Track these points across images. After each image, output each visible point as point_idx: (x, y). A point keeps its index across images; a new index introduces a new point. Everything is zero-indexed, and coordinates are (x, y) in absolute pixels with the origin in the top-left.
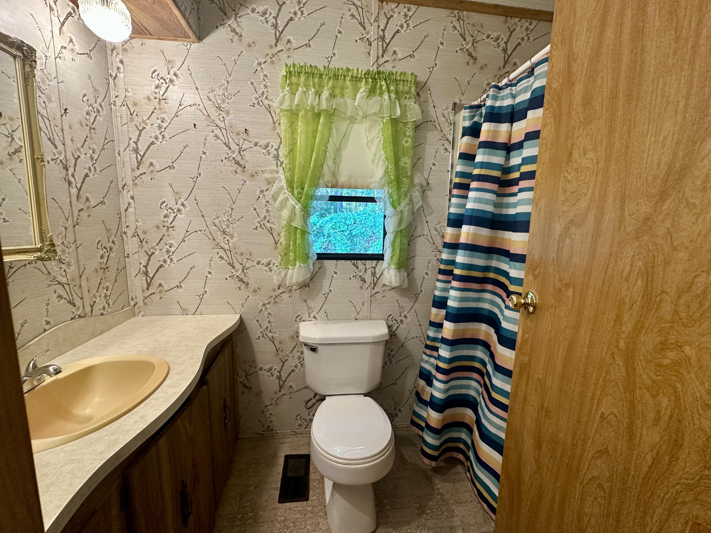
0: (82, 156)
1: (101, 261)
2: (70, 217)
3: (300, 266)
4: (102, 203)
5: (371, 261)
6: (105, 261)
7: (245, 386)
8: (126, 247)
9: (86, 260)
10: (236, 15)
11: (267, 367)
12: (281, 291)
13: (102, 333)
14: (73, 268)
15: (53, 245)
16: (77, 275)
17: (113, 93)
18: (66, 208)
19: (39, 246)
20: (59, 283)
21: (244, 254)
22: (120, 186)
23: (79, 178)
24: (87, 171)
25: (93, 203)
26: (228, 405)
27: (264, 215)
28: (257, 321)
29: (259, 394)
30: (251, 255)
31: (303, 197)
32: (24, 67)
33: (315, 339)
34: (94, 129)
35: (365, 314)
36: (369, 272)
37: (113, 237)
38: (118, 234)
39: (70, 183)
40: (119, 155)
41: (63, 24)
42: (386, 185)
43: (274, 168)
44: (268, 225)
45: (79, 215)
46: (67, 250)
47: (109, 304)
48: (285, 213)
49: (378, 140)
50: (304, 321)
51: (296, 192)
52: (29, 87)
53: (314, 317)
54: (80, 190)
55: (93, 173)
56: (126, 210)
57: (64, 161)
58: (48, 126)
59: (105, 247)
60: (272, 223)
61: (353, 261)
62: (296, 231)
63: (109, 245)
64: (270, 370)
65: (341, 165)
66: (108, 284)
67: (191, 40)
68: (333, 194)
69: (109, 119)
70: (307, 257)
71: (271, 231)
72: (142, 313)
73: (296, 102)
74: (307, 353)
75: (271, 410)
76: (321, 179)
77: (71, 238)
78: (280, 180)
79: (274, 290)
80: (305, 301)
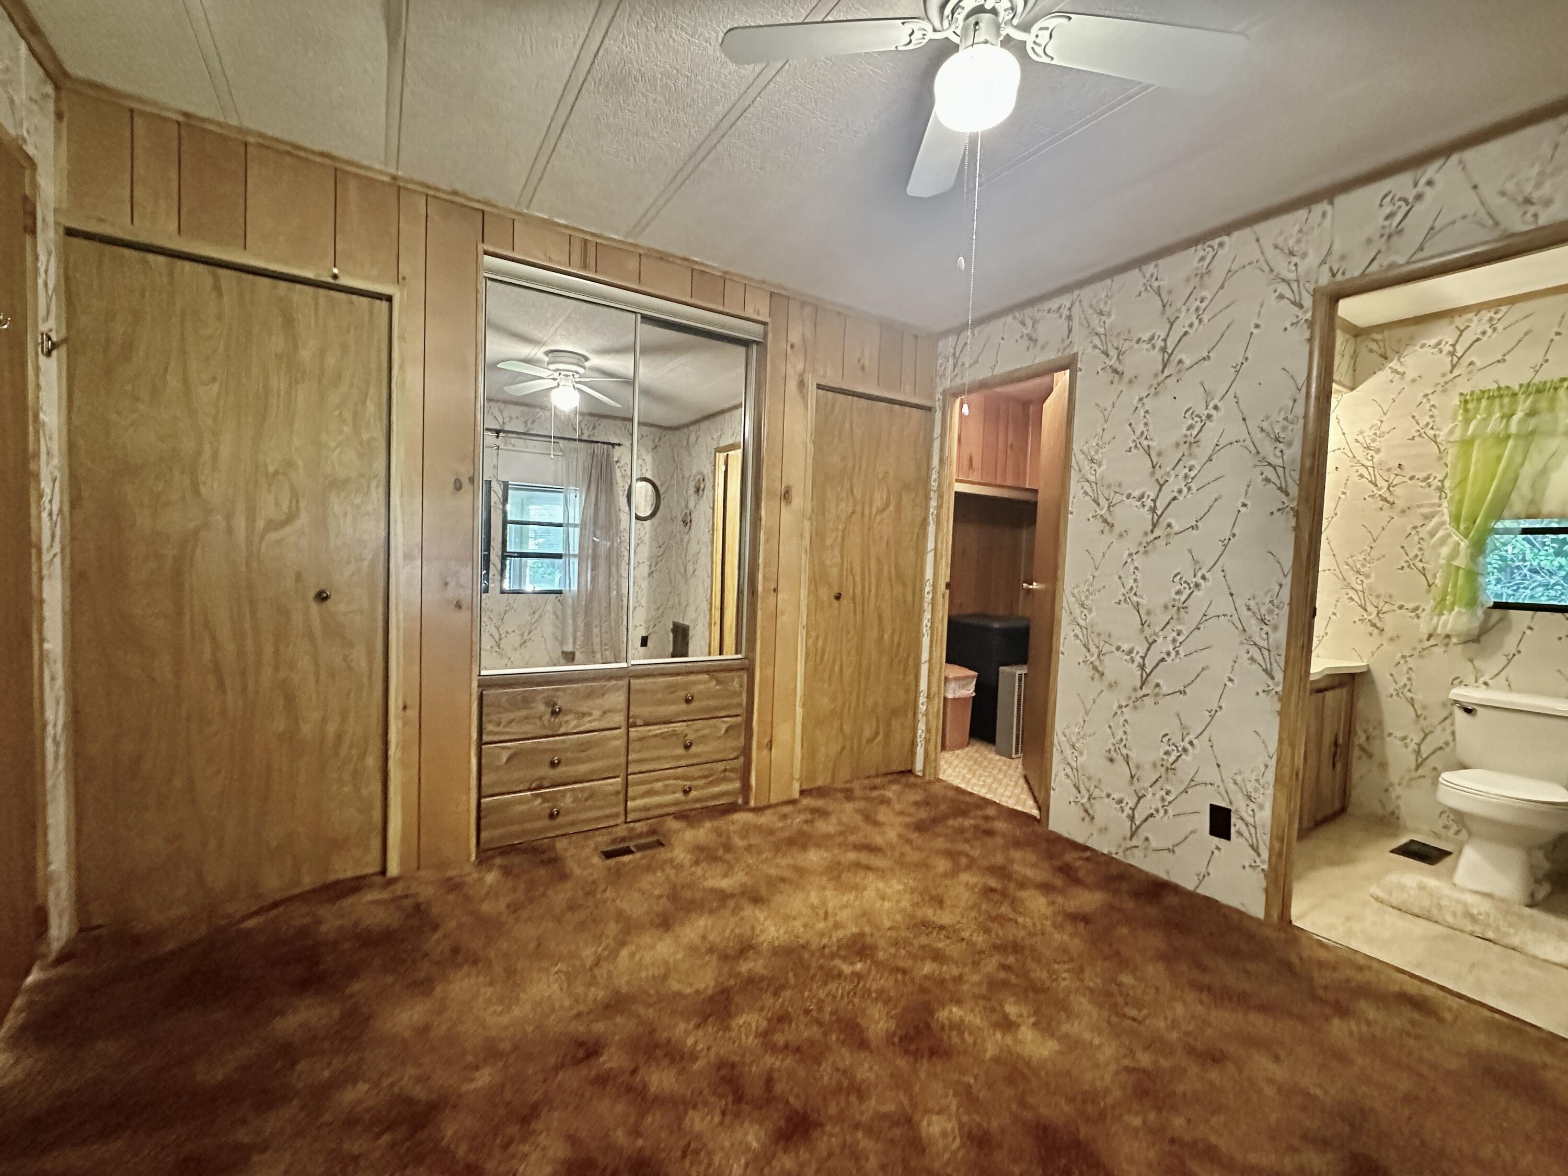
3: (1459, 612)
7: (1363, 750)
26: (1341, 741)
43: (1437, 501)
44: (1420, 565)
48: (1445, 551)
51: (1462, 527)
68: (1527, 526)
70: (1472, 602)
73: (1469, 433)
74: (1459, 714)
78: (1443, 515)
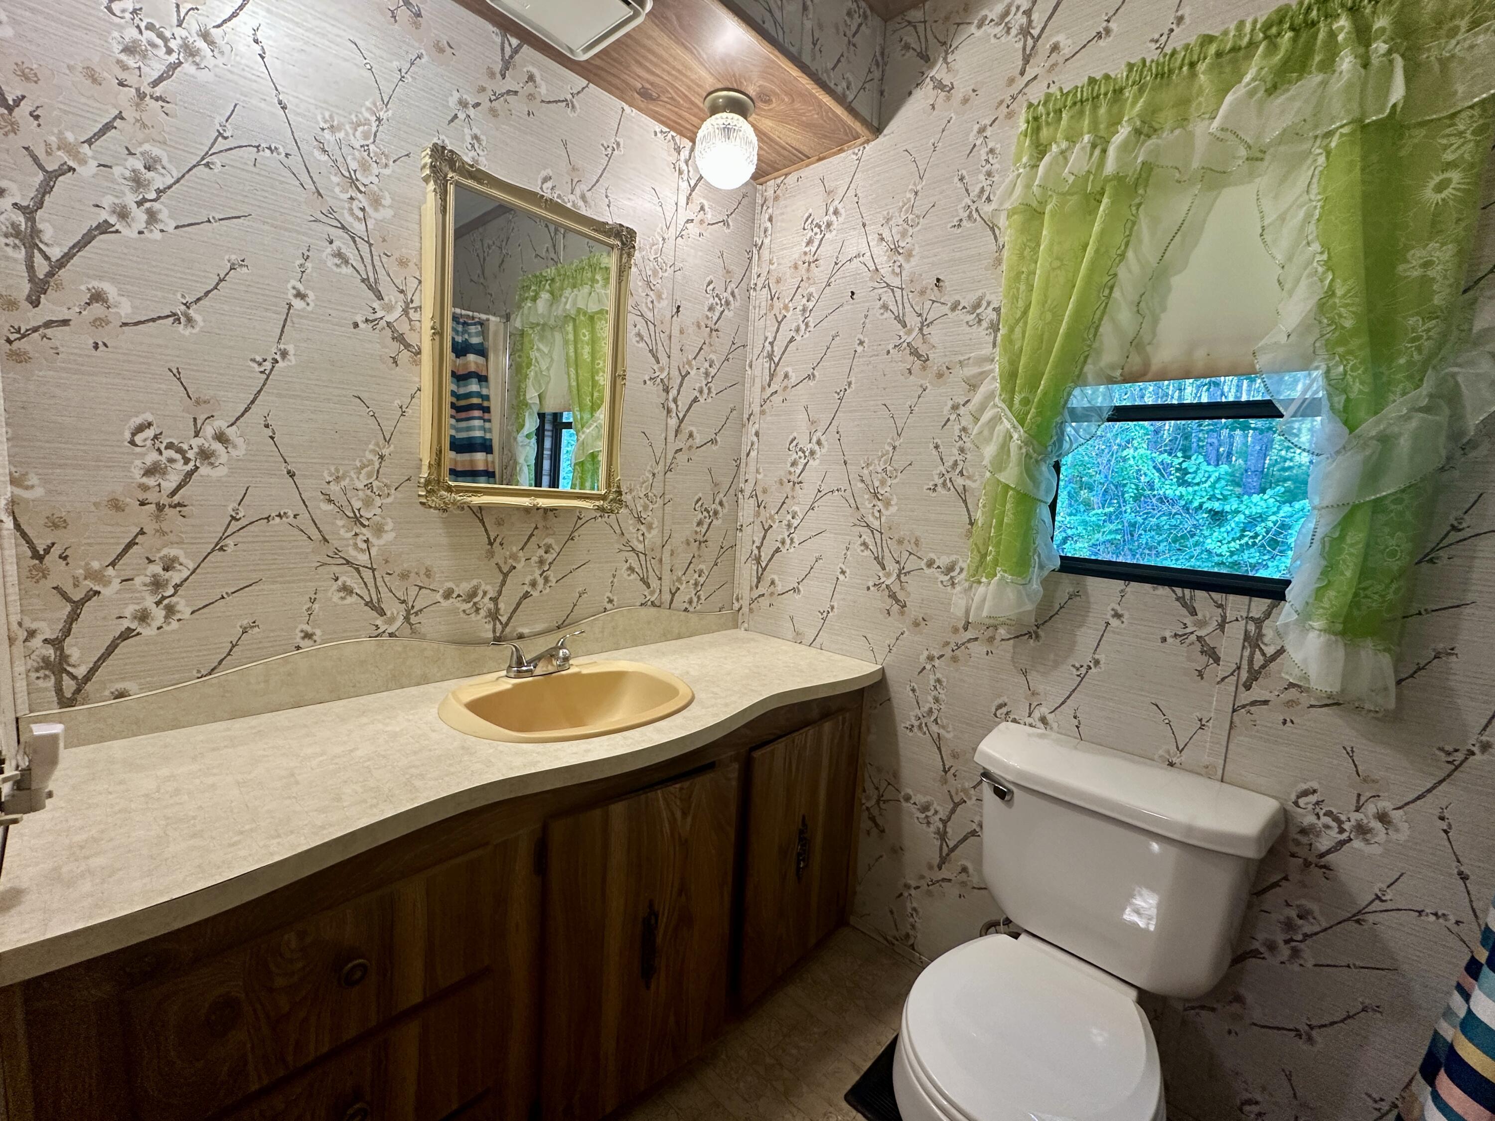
0: (693, 372)
1: (698, 529)
2: (662, 459)
4: (713, 441)
5: (1246, 599)
6: (704, 531)
8: (740, 514)
9: (674, 523)
10: (947, 53)
11: (920, 799)
12: (969, 635)
13: (679, 637)
14: (654, 532)
15: (619, 493)
16: (659, 543)
17: (755, 270)
18: (659, 446)
19: (603, 492)
20: (633, 550)
21: (906, 542)
22: (746, 416)
23: (683, 403)
24: (696, 393)
25: (698, 440)
27: (954, 458)
28: (913, 690)
29: (897, 851)
30: (917, 545)
31: (1033, 410)
32: (621, 258)
33: (1006, 768)
34: (717, 330)
35: (1206, 759)
36: (1236, 631)
37: (721, 495)
38: (732, 491)
39: (669, 411)
40: (751, 367)
41: (693, 190)
42: (1322, 352)
45: (674, 458)
46: (651, 506)
47: (699, 598)
49: (1301, 214)
50: (1014, 721)
52: (623, 284)
53: (1043, 720)
54: (681, 421)
55: (705, 396)
56: (748, 455)
57: (666, 380)
58: (653, 334)
59: (706, 510)
60: (969, 478)
61: (1179, 591)
62: (1007, 493)
63: (713, 506)
64: (925, 808)
65: (1162, 316)
66: (702, 566)
67: (862, 140)
69: (744, 315)
71: (963, 495)
72: (746, 625)
75: (916, 899)
76: (1089, 361)
77: (658, 490)
79: (956, 630)
80: (1025, 673)
